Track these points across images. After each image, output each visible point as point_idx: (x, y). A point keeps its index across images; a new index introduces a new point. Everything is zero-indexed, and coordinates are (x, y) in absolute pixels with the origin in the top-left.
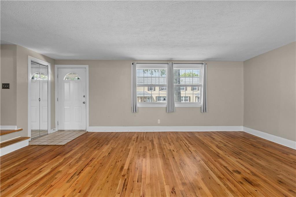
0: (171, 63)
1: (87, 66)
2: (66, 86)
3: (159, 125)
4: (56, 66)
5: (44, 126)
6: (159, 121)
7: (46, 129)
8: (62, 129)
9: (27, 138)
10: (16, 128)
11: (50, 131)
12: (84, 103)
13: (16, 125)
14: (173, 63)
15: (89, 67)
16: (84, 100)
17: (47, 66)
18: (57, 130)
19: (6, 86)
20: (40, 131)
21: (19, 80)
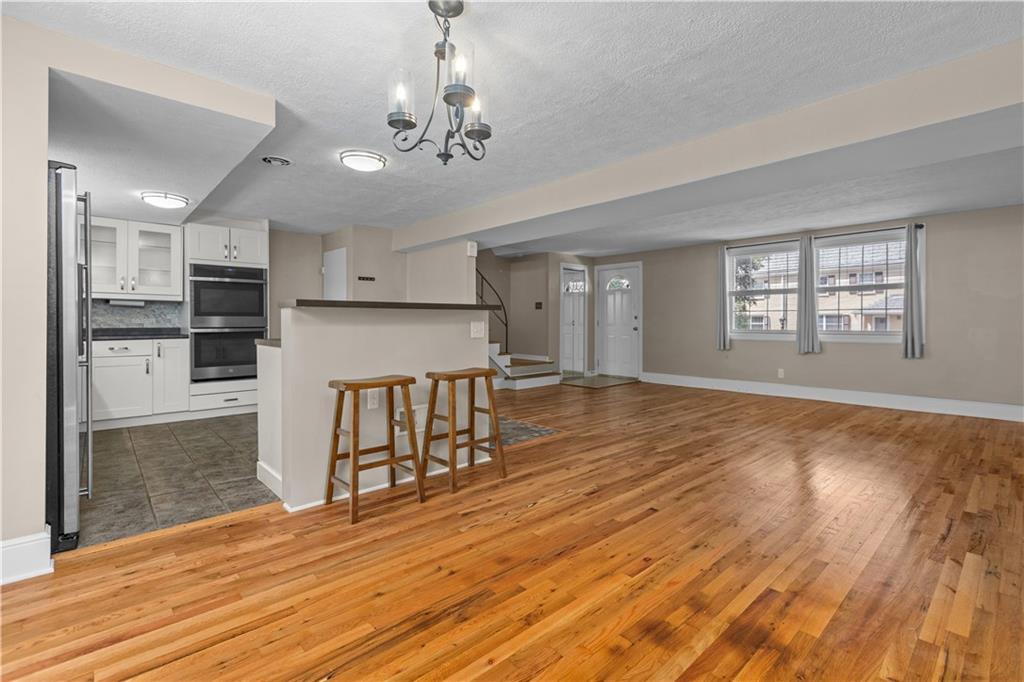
0: (806, 238)
1: (640, 264)
2: (610, 299)
3: (781, 381)
4: (596, 268)
5: (579, 366)
6: (781, 373)
7: (581, 370)
8: (604, 373)
9: (559, 374)
10: (547, 360)
11: (588, 374)
12: (636, 329)
13: (547, 355)
14: (813, 237)
15: (644, 264)
16: (635, 323)
17: (583, 271)
18: (596, 374)
19: (539, 306)
20: (573, 373)
21: (551, 297)
